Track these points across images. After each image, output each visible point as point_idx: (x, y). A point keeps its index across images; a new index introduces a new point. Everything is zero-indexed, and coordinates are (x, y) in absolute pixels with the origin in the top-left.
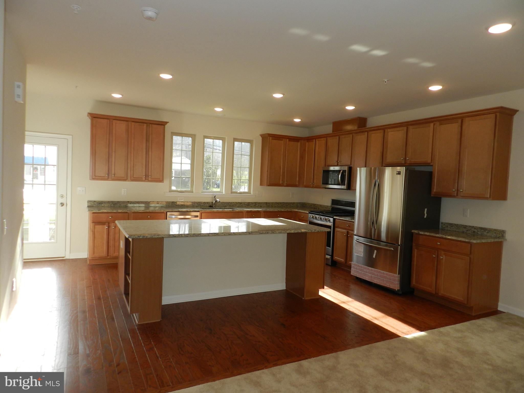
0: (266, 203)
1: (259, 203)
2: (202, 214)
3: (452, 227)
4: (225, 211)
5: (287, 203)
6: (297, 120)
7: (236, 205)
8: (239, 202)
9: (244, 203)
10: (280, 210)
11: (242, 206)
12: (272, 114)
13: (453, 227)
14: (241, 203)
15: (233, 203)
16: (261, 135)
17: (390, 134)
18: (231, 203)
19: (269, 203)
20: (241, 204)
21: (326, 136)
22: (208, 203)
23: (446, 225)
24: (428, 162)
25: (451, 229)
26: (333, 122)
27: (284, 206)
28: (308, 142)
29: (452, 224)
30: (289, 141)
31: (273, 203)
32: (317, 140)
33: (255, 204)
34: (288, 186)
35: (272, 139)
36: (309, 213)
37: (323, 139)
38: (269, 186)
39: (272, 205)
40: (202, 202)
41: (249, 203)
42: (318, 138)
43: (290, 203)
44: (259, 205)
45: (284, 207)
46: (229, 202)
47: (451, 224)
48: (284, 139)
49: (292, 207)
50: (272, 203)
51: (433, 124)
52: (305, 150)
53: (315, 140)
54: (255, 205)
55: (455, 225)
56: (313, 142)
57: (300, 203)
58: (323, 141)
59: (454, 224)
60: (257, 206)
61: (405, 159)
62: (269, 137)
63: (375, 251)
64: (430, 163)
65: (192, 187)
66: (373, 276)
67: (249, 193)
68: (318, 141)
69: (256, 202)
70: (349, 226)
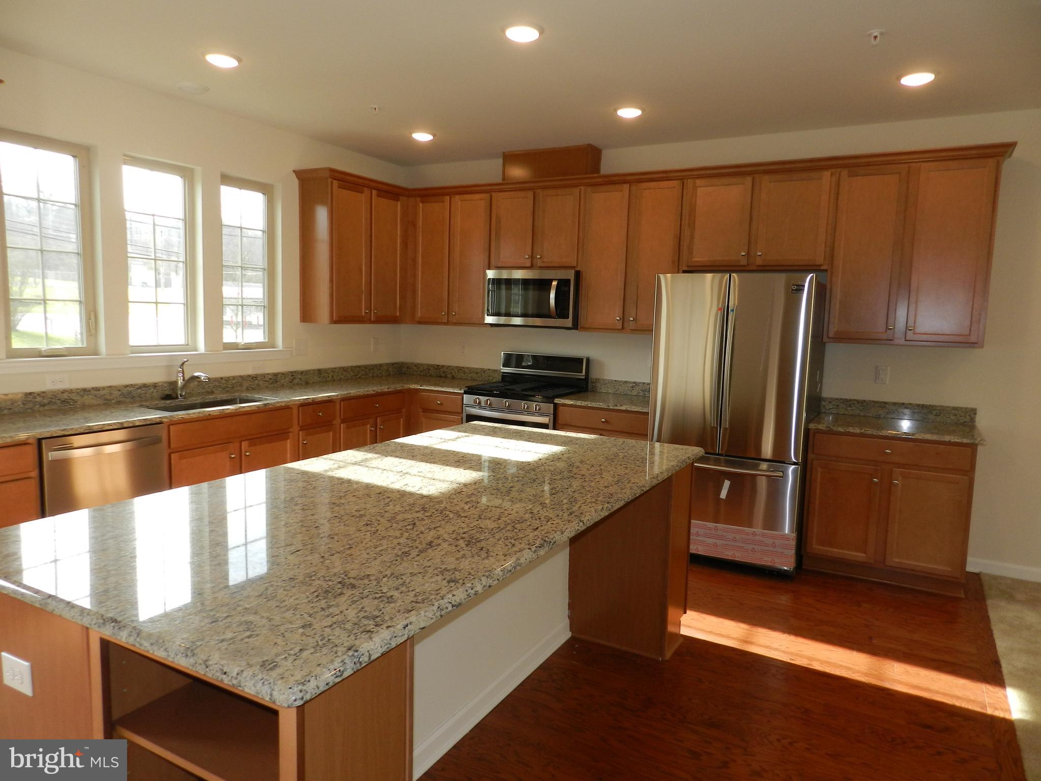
0: (319, 370)
1: (302, 373)
2: (171, 427)
3: (850, 406)
4: (244, 409)
5: (366, 367)
6: (423, 137)
7: (241, 385)
8: (249, 376)
9: (264, 375)
10: (379, 391)
11: (258, 385)
12: (376, 107)
13: (853, 408)
14: (254, 378)
15: (234, 378)
16: (299, 174)
17: (700, 191)
18: (227, 379)
19: (326, 371)
20: (257, 382)
21: (488, 189)
22: (155, 385)
23: (834, 403)
24: (818, 263)
25: (847, 413)
26: (504, 153)
27: (359, 376)
28: (422, 203)
29: (850, 400)
30: (378, 196)
31: (336, 368)
32: (458, 197)
33: (292, 376)
34: (380, 320)
35: (339, 187)
36: (466, 393)
37: (477, 196)
38: (336, 322)
39: (333, 377)
40: (135, 385)
41: (276, 375)
42: (459, 193)
43: (372, 365)
44: (301, 379)
45: (360, 378)
46: (222, 378)
47: (847, 401)
48: (366, 189)
49: (377, 376)
50: (333, 370)
51: (829, 173)
52: (414, 224)
53: (448, 197)
54: (293, 379)
55: (858, 401)
56: (443, 202)
57: (393, 364)
58: (479, 201)
59: (855, 400)
60: (296, 381)
61: (748, 253)
62: (330, 180)
63: (727, 484)
64: (821, 265)
65: (91, 335)
66: (719, 542)
67: (271, 344)
68: (461, 201)
69: (295, 372)
70: (606, 422)
